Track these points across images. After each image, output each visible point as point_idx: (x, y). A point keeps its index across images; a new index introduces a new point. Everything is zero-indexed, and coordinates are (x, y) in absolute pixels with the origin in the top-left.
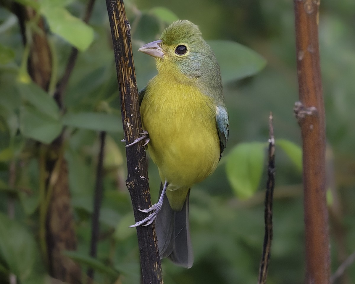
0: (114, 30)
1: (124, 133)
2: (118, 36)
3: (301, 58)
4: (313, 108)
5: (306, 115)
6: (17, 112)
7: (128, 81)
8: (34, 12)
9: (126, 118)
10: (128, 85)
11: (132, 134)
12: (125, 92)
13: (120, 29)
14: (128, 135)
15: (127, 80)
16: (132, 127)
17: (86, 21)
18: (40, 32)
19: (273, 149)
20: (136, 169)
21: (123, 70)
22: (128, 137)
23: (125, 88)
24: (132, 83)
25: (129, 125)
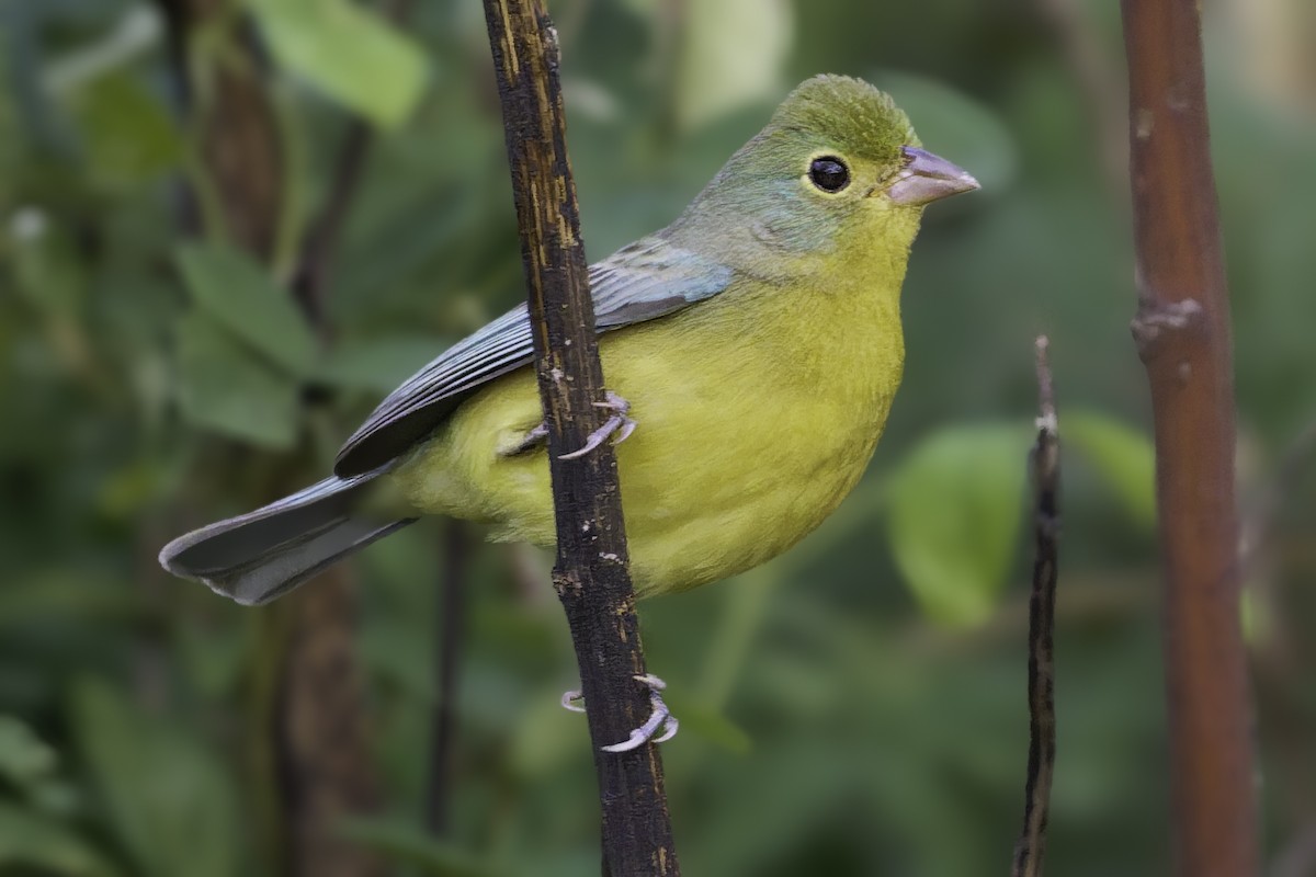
0: (501, 49)
2: (517, 70)
4: (1189, 306)
5: (1164, 327)
6: (165, 340)
7: (554, 225)
9: (548, 353)
10: (552, 239)
11: (568, 408)
12: (544, 264)
13: (522, 47)
14: (556, 412)
15: (550, 220)
16: (568, 383)
18: (238, 63)
19: (1052, 450)
20: (586, 528)
21: (534, 186)
22: (558, 420)
23: (542, 248)
24: (566, 231)
25: (561, 378)
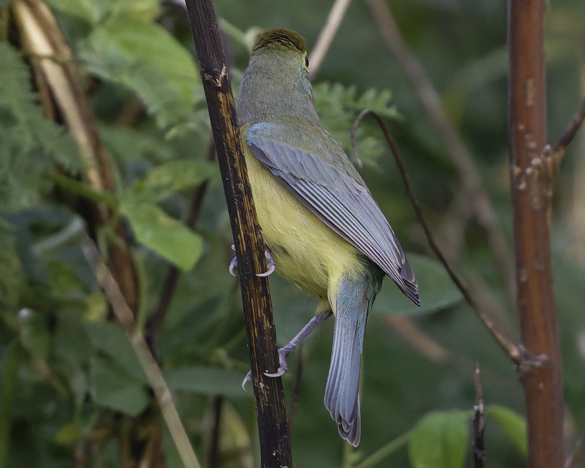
0: (238, 240)
1: (256, 399)
2: (245, 249)
3: (524, 279)
4: (543, 357)
5: (533, 367)
6: (86, 368)
7: (261, 319)
8: (111, 212)
9: (258, 375)
10: (260, 325)
11: (267, 401)
12: (257, 336)
13: (247, 238)
14: (261, 403)
15: (259, 316)
16: (267, 389)
17: (191, 224)
18: (120, 242)
19: (482, 421)
20: (274, 454)
21: (252, 301)
22: (262, 406)
23: (255, 328)
24: (266, 321)
25: (264, 387)
